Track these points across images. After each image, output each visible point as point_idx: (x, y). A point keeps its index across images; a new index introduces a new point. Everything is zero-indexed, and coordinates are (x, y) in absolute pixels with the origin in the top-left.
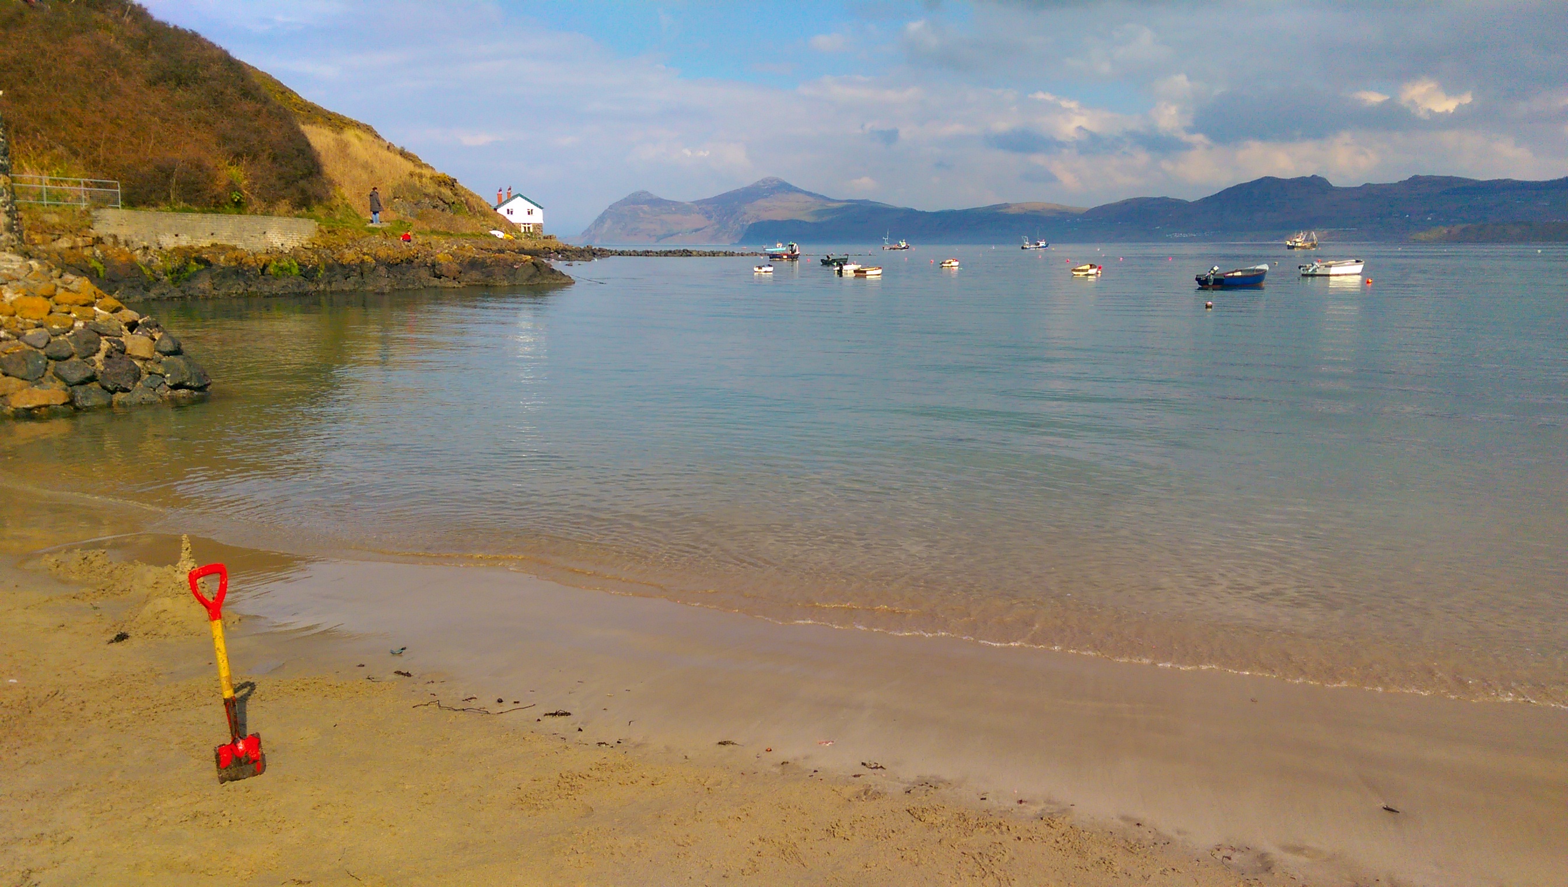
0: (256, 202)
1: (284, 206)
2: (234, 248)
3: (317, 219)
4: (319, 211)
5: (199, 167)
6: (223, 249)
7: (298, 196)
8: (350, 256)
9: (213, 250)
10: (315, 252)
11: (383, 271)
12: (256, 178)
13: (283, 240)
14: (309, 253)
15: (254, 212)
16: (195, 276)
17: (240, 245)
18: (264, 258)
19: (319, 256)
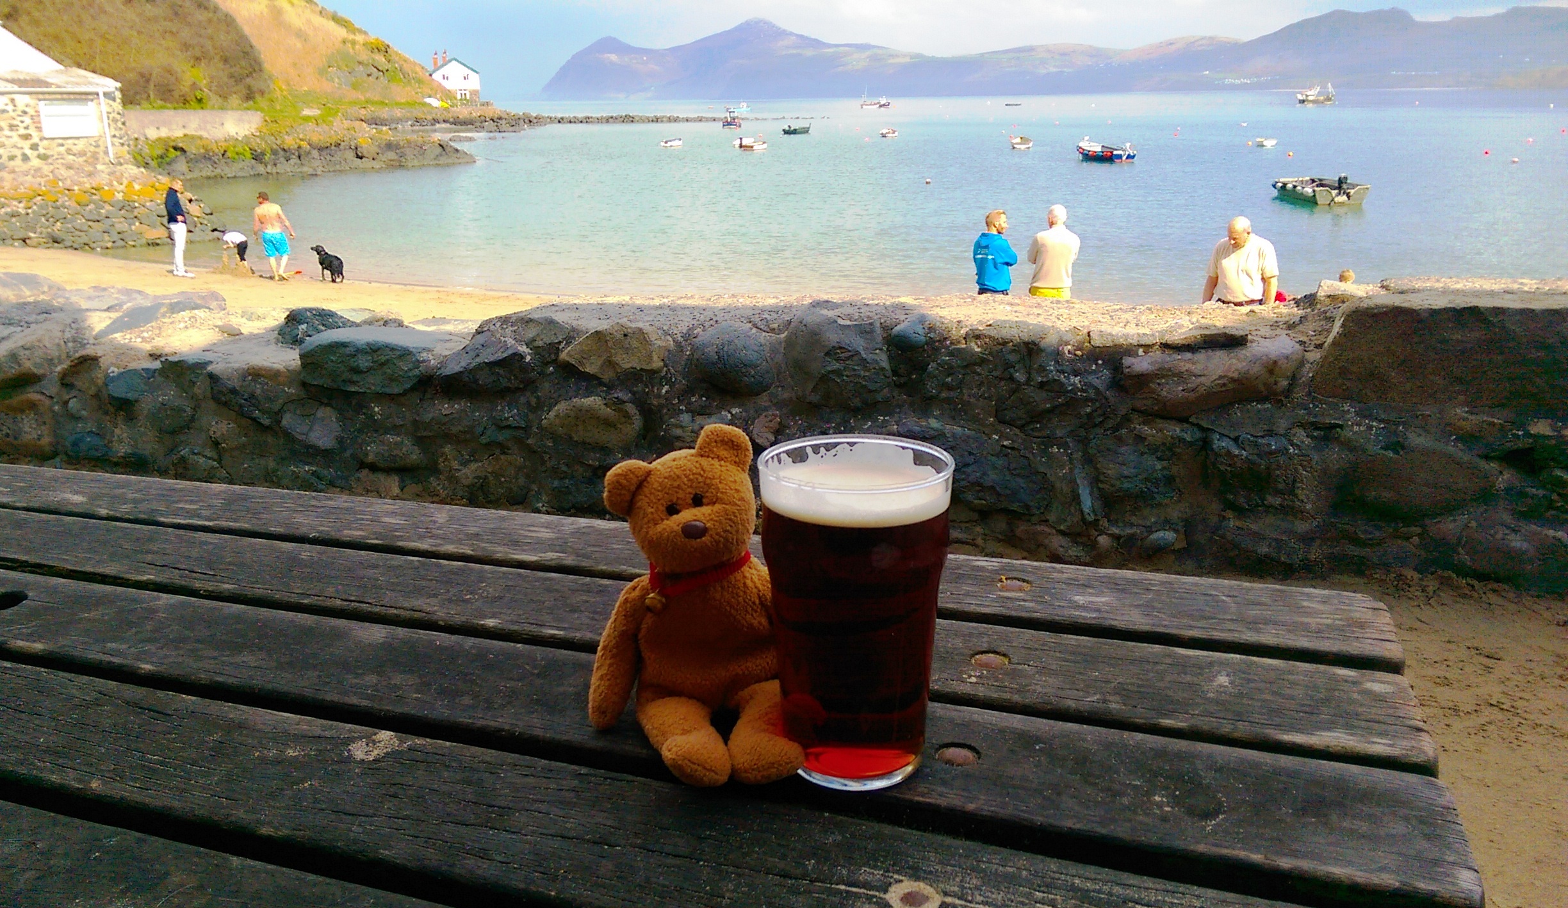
0: (215, 100)
1: (235, 100)
2: (201, 138)
3: (262, 110)
4: (262, 102)
5: (170, 72)
6: (193, 137)
7: (245, 91)
8: (290, 142)
9: (185, 139)
10: (262, 138)
11: (315, 153)
12: (212, 78)
13: (237, 129)
14: (258, 140)
15: (213, 108)
16: (174, 161)
17: (205, 134)
18: (224, 145)
19: (266, 142)
